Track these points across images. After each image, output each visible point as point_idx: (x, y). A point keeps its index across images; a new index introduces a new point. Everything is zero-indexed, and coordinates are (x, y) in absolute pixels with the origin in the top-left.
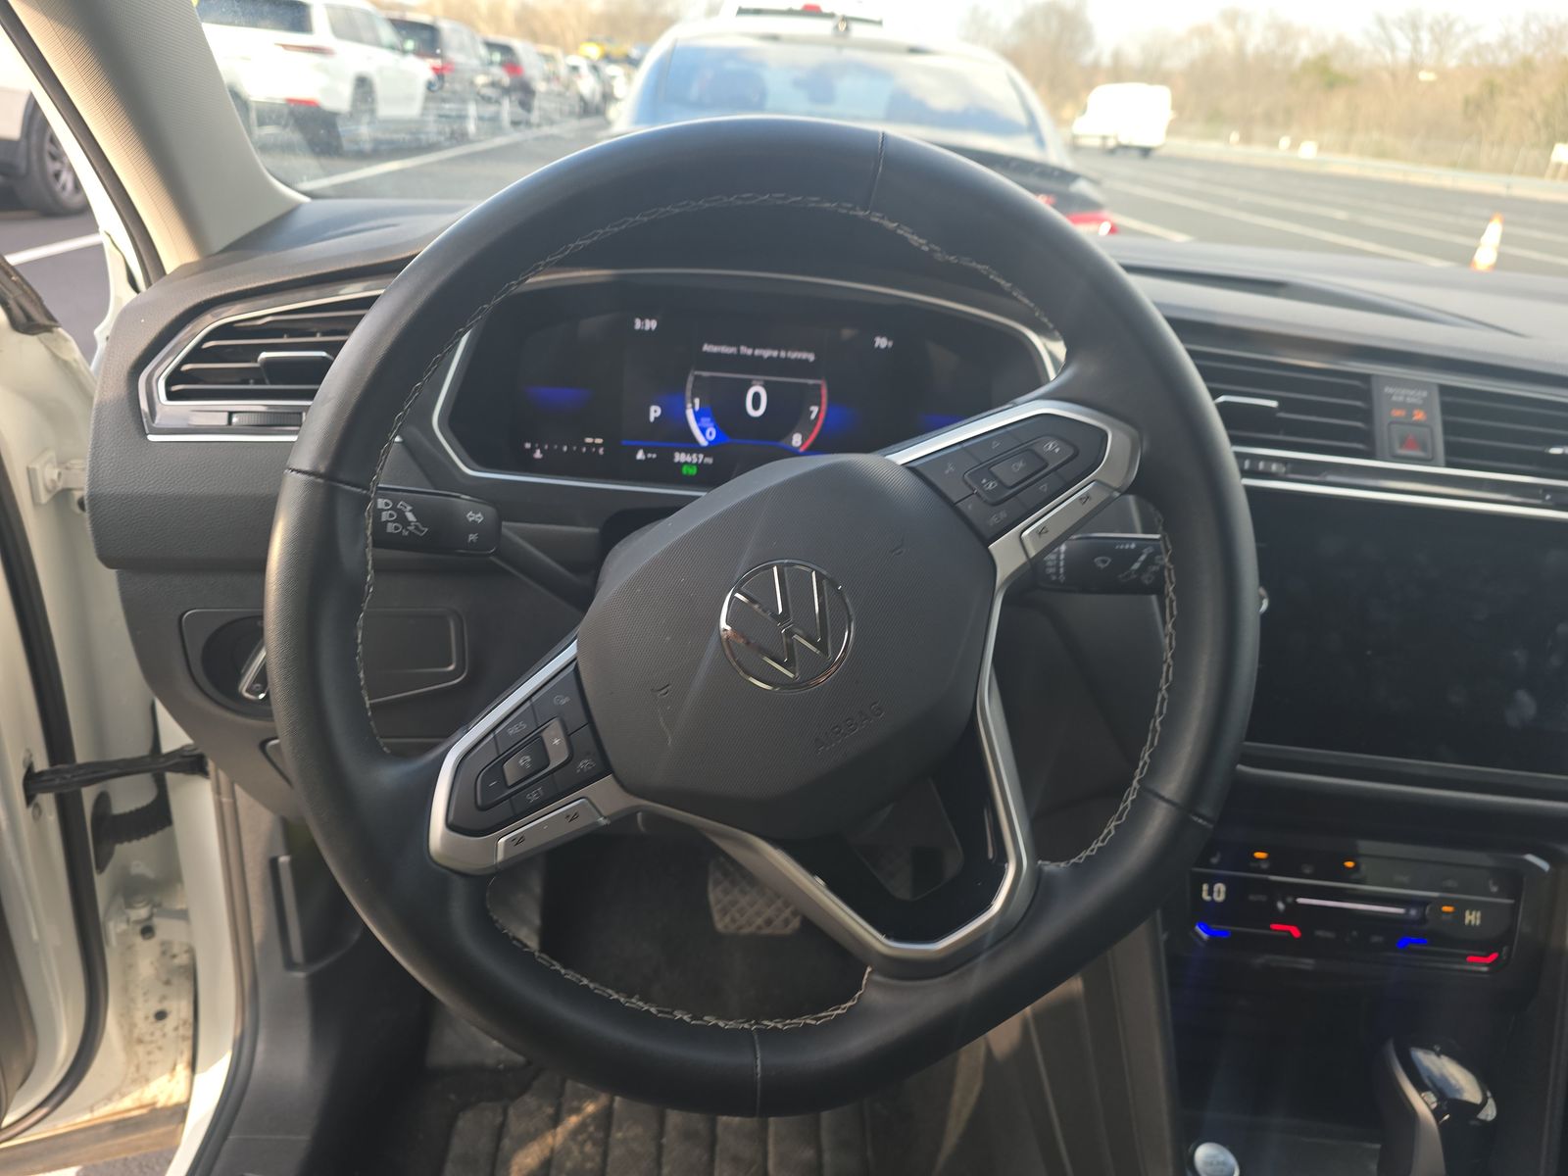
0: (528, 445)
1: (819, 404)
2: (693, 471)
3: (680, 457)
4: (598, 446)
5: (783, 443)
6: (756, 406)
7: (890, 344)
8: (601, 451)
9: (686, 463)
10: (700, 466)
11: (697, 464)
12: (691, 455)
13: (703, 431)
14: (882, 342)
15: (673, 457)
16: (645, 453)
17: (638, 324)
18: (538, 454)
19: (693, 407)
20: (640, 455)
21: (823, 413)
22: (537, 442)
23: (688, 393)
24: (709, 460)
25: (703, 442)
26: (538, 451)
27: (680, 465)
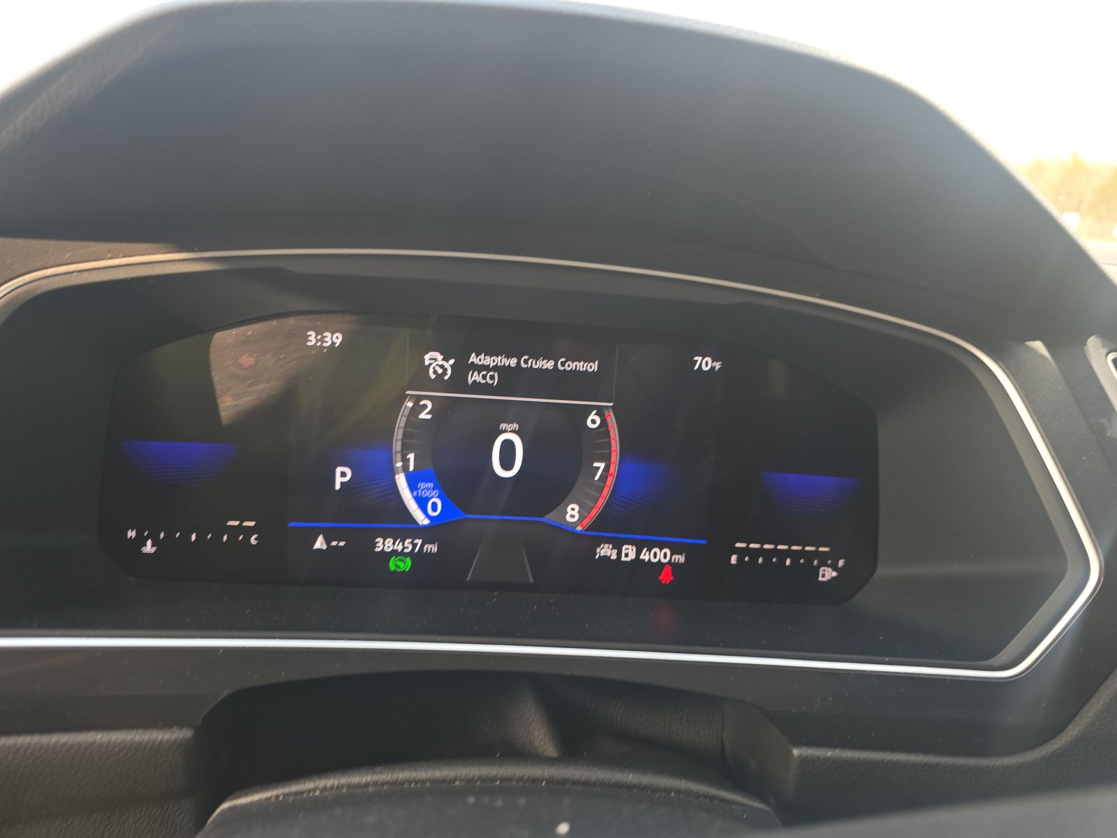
0: (131, 534)
1: (607, 459)
2: (406, 565)
3: (385, 545)
4: (250, 531)
5: (551, 517)
6: (507, 463)
7: (718, 365)
8: (253, 540)
9: (394, 553)
10: (416, 557)
11: (411, 554)
12: (403, 541)
13: (422, 502)
14: (705, 363)
15: (374, 545)
16: (328, 541)
17: (312, 339)
18: (149, 548)
19: (405, 468)
20: (320, 544)
21: (614, 469)
22: (149, 527)
23: (397, 446)
24: (432, 548)
25: (421, 519)
26: (149, 543)
27: (386, 556)
